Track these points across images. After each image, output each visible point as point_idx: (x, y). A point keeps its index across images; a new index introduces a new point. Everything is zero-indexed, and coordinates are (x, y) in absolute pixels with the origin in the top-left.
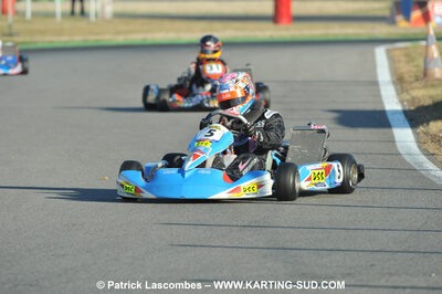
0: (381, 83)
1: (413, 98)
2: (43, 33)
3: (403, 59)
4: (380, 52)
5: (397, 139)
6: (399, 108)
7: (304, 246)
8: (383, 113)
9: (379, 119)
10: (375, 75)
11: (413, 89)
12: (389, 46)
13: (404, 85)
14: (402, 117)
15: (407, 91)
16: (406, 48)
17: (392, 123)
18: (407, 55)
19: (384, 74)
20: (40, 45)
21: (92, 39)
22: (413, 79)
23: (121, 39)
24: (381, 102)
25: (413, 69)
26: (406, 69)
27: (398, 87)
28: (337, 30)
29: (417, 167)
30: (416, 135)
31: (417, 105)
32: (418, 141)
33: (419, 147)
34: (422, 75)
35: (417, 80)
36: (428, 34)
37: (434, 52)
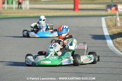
0: (103, 27)
1: (112, 32)
2: (10, 13)
3: (109, 21)
4: (103, 19)
5: (108, 43)
6: (108, 34)
7: (82, 72)
8: (104, 36)
9: (103, 37)
10: (102, 25)
11: (112, 29)
12: (105, 17)
13: (110, 28)
14: (109, 37)
15: (111, 30)
16: (110, 18)
17: (106, 38)
18: (111, 20)
19: (104, 25)
20: (9, 17)
21: (24, 15)
24: (103, 33)
25: (113, 24)
26: (110, 23)
27: (108, 28)
28: (91, 13)
29: (113, 51)
30: (113, 42)
31: (113, 33)
32: (114, 44)
33: (114, 45)
34: (115, 25)
35: (113, 27)
36: (116, 14)
37: (118, 19)
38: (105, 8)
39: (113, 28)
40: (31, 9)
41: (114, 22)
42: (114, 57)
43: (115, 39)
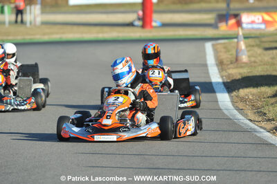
0: (209, 65)
1: (229, 74)
3: (223, 50)
4: (209, 46)
5: (219, 100)
6: (220, 80)
8: (211, 83)
9: (209, 88)
10: (206, 60)
11: (229, 69)
12: (214, 42)
13: (224, 66)
14: (223, 86)
15: (225, 70)
16: (224, 43)
17: (216, 90)
18: (225, 48)
19: (211, 60)
21: (28, 38)
22: (229, 63)
23: (46, 38)
24: (209, 77)
25: (230, 56)
26: (225, 56)
27: (220, 68)
28: (182, 33)
29: (231, 118)
30: (231, 97)
31: (231, 79)
32: (233, 102)
33: (233, 105)
34: (234, 60)
35: (231, 63)
36: (238, 34)
37: (242, 45)
38: (212, 21)
39: (231, 66)
40: (44, 23)
41: (234, 52)
42: (234, 133)
43: (234, 90)
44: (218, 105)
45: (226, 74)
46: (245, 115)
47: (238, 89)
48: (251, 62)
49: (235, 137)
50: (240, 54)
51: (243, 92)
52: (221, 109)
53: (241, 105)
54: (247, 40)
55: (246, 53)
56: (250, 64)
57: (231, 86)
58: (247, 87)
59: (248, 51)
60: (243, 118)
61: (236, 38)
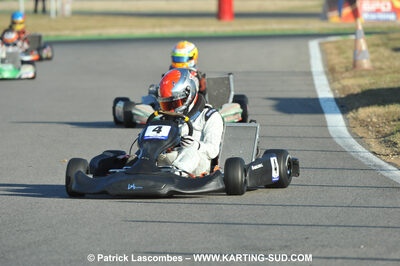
0: (314, 73)
1: (344, 87)
3: (335, 51)
4: (314, 46)
5: (329, 123)
6: (331, 95)
7: (245, 221)
8: (316, 101)
9: (312, 106)
10: (309, 66)
11: (343, 78)
12: (321, 40)
13: (336, 75)
14: (334, 104)
15: (338, 80)
16: (336, 42)
17: (325, 109)
18: (338, 48)
19: (317, 65)
21: (53, 35)
22: (344, 70)
23: (79, 35)
24: (315, 91)
25: (345, 61)
26: (336, 60)
27: (330, 77)
28: (274, 26)
29: (347, 149)
30: (346, 120)
31: (347, 93)
32: (348, 126)
33: (349, 131)
34: (351, 66)
35: (347, 70)
36: (356, 29)
37: (363, 44)
38: (319, 10)
39: (347, 74)
40: (76, 13)
41: (350, 54)
42: (350, 172)
43: (351, 110)
44: (328, 131)
45: (339, 86)
46: (367, 146)
47: (357, 108)
48: (375, 68)
49: (352, 178)
50: (359, 58)
51: (364, 112)
52: (331, 138)
53: (360, 131)
54: (369, 37)
55: (368, 55)
56: (374, 72)
57: (346, 104)
58: (368, 104)
59: (372, 53)
60: (364, 150)
61: (354, 33)
